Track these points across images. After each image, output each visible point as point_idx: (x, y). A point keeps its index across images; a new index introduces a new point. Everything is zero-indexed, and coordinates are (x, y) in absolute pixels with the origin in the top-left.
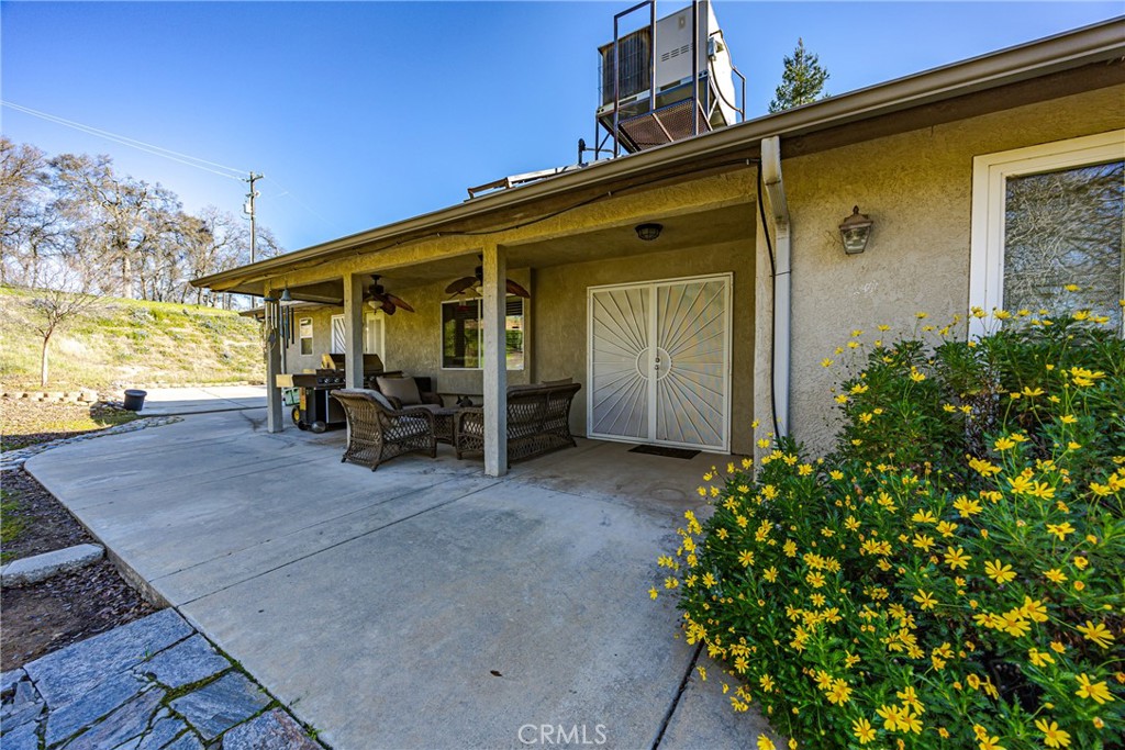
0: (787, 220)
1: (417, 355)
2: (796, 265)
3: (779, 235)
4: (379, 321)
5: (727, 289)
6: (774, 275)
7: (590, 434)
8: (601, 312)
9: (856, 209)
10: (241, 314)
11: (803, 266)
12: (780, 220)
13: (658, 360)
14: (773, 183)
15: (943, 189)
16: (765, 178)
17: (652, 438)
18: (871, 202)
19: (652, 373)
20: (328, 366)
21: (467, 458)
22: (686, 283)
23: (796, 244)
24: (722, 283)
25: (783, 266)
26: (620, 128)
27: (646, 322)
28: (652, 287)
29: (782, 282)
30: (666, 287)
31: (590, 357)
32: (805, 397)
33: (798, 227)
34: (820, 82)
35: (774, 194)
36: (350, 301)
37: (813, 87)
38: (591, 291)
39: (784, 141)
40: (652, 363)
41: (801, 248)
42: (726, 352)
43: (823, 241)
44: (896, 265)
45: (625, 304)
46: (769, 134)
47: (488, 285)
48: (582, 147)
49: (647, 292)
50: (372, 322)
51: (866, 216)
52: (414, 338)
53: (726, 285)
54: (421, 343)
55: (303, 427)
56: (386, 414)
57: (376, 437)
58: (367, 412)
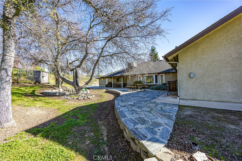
1: (114, 82)
20: (109, 83)
47: (122, 78)
52: (114, 80)
55: (107, 87)
56: (116, 85)
57: (116, 86)
58: (115, 85)
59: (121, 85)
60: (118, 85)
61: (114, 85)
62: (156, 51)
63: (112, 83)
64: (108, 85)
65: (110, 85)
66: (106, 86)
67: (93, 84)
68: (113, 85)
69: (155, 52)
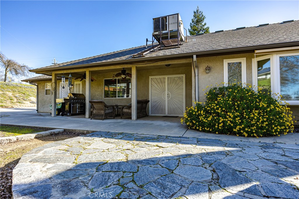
0: (197, 67)
1: (94, 95)
2: (199, 75)
3: (196, 69)
4: (79, 84)
5: (184, 78)
6: (195, 76)
7: (150, 114)
8: (153, 83)
9: (208, 66)
10: (22, 81)
11: (200, 75)
12: (196, 67)
13: (168, 95)
14: (195, 62)
15: (220, 64)
16: (194, 61)
17: (167, 114)
18: (210, 65)
19: (166, 98)
20: (71, 97)
21: (123, 118)
22: (174, 76)
23: (199, 71)
24: (183, 77)
25: (196, 75)
26: (161, 41)
27: (165, 86)
28: (166, 77)
29: (197, 77)
30: (170, 77)
31: (150, 94)
32: (201, 98)
33: (199, 68)
34: (204, 19)
35: (195, 63)
36: (88, 78)
37: (202, 20)
38: (150, 77)
39: (197, 56)
40: (166, 96)
41: (200, 72)
42: (184, 93)
43: (203, 71)
44: (214, 75)
45: (159, 81)
46: (195, 54)
47: (133, 75)
48: (147, 40)
49: (165, 78)
50: (76, 84)
51: (209, 67)
52: (93, 89)
53: (184, 77)
54: (96, 91)
55: (62, 115)
56: (106, 106)
57: (102, 112)
58: (101, 106)
59: (130, 107)
60: (113, 106)
61: (95, 106)
62: (205, 24)
63: (84, 99)
64: (67, 107)
65: (78, 106)
66: (59, 110)
67: (28, 102)
68: (92, 107)
69: (203, 26)
